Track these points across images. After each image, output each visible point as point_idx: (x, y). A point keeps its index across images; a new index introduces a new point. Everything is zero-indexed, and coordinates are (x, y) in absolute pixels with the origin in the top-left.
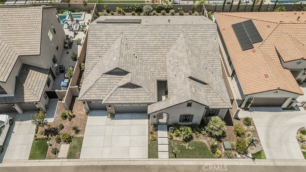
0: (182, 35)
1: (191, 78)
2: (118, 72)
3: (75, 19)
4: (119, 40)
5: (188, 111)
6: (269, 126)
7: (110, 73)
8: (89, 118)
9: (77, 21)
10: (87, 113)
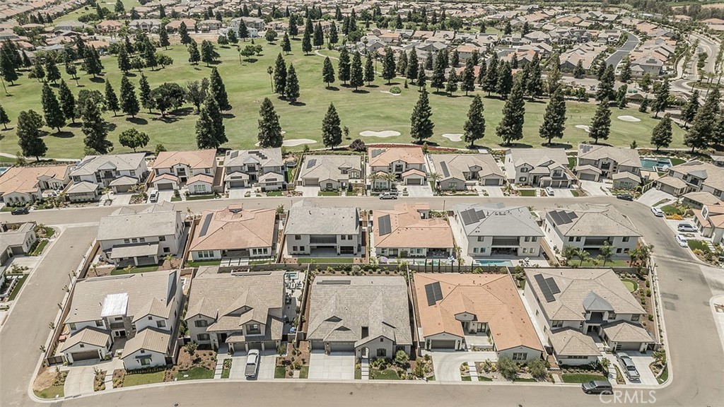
0: (381, 294)
1: (383, 322)
2: (335, 319)
3: (291, 278)
4: (334, 297)
5: (381, 346)
6: (442, 361)
7: (328, 320)
8: (312, 355)
9: (293, 280)
10: (310, 352)
